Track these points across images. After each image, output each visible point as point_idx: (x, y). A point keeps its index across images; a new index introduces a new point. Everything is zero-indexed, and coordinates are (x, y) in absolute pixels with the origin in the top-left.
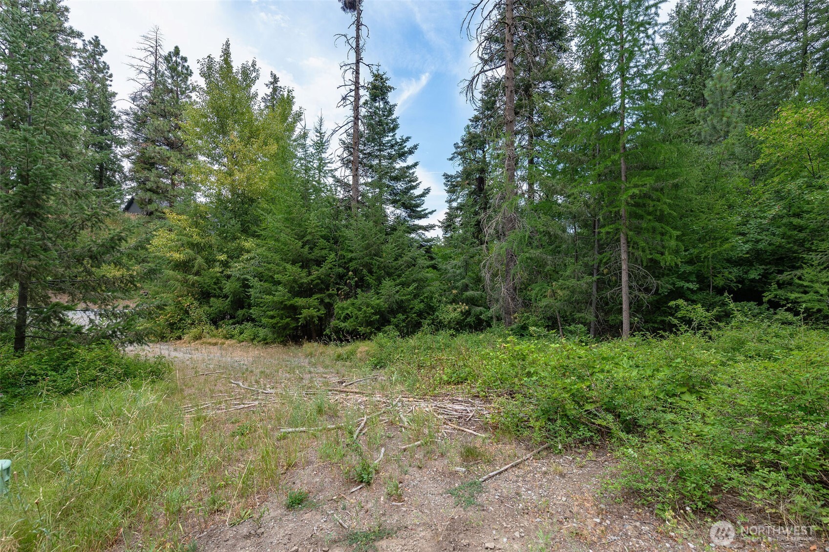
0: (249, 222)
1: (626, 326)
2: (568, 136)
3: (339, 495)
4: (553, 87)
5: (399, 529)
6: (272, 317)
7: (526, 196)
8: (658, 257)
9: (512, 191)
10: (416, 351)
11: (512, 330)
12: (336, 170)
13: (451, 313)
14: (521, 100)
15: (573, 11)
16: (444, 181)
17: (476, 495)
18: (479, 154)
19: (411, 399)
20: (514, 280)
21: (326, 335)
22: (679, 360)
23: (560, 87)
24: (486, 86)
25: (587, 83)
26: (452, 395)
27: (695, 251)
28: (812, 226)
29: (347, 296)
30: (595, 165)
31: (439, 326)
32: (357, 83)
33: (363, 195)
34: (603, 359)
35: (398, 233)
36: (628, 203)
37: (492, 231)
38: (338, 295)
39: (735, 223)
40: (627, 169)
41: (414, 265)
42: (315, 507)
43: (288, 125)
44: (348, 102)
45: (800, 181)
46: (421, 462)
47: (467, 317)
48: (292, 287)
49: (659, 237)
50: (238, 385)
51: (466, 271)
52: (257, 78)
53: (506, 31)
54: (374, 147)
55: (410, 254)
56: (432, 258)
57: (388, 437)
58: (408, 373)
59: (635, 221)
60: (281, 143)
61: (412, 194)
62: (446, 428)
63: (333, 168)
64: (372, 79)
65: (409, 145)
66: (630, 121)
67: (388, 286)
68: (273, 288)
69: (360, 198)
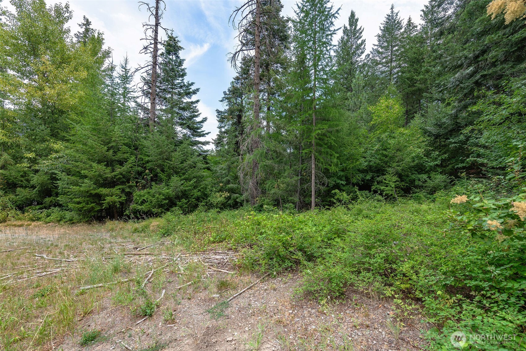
0: (58, 128)
1: (313, 204)
2: (288, 97)
3: (127, 327)
4: (281, 68)
5: (171, 342)
6: (79, 203)
7: (265, 129)
8: (328, 167)
9: (257, 125)
10: (194, 223)
11: (255, 208)
12: (138, 97)
13: (218, 198)
14: (264, 72)
15: (292, 27)
16: (217, 114)
17: (224, 310)
18: (239, 100)
19: (188, 255)
20: (257, 178)
21: (126, 215)
22: (334, 221)
23: (285, 68)
24: (244, 59)
25: (298, 69)
26: (215, 250)
27: (345, 165)
28: (390, 155)
29: (144, 187)
30: (301, 115)
31: (210, 206)
32: (156, 39)
33: (159, 117)
34: (300, 222)
35: (183, 145)
36: (316, 138)
37: (245, 148)
38: (136, 186)
39: (362, 152)
40: (316, 119)
41: (195, 167)
42: (107, 340)
43: (97, 58)
44: (148, 51)
45: (387, 134)
46: (190, 295)
47: (228, 200)
48: (97, 180)
49: (329, 157)
50: (42, 257)
51: (229, 172)
52: (70, 17)
53: (256, 28)
54: (168, 85)
55: (192, 160)
56: (207, 163)
57: (169, 282)
58: (187, 238)
59: (319, 148)
60: (91, 71)
61: (194, 120)
62: (209, 271)
63: (136, 96)
64: (168, 39)
65: (193, 88)
66: (318, 94)
67: (175, 180)
68: (80, 181)
69: (156, 119)
